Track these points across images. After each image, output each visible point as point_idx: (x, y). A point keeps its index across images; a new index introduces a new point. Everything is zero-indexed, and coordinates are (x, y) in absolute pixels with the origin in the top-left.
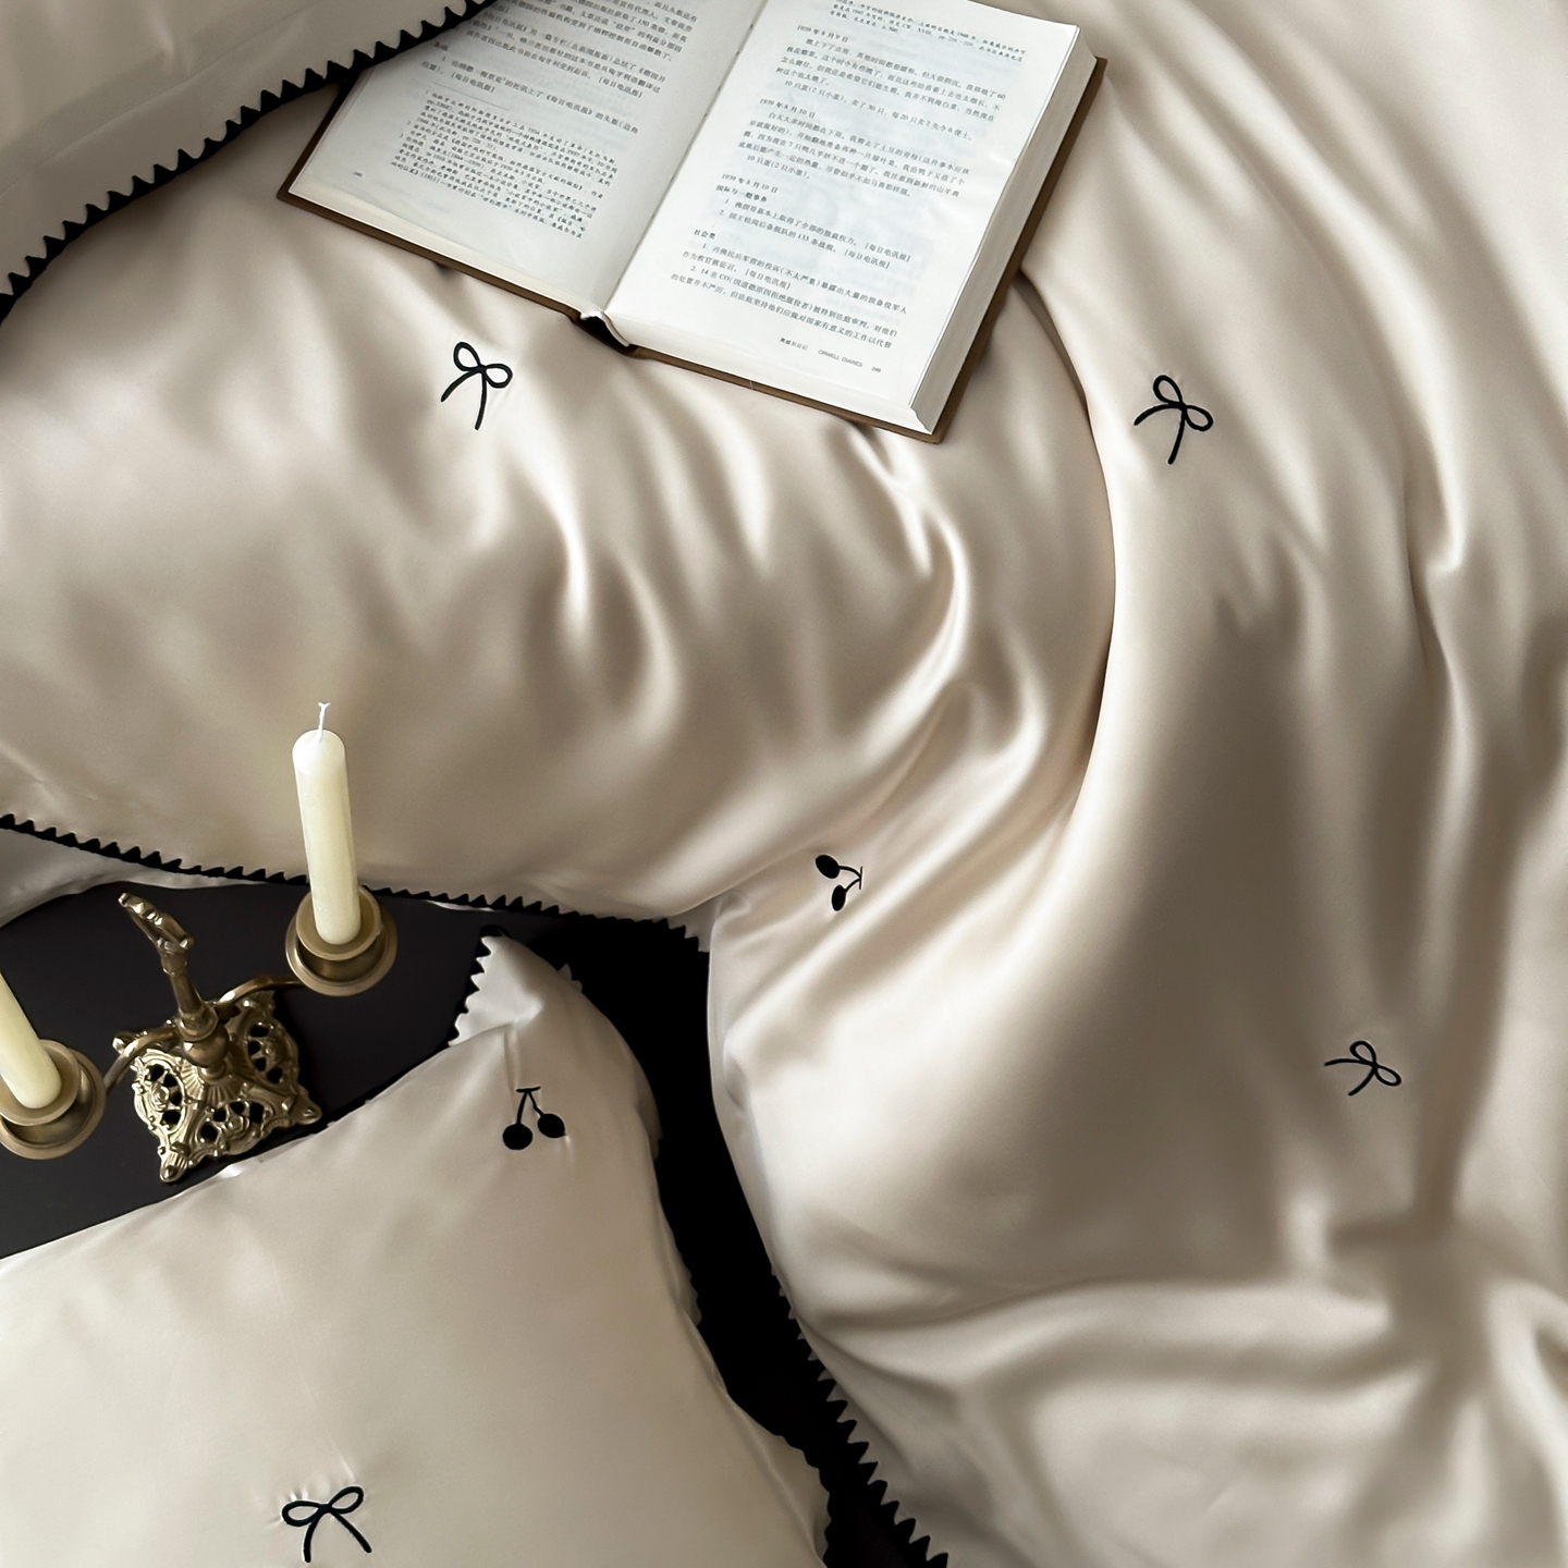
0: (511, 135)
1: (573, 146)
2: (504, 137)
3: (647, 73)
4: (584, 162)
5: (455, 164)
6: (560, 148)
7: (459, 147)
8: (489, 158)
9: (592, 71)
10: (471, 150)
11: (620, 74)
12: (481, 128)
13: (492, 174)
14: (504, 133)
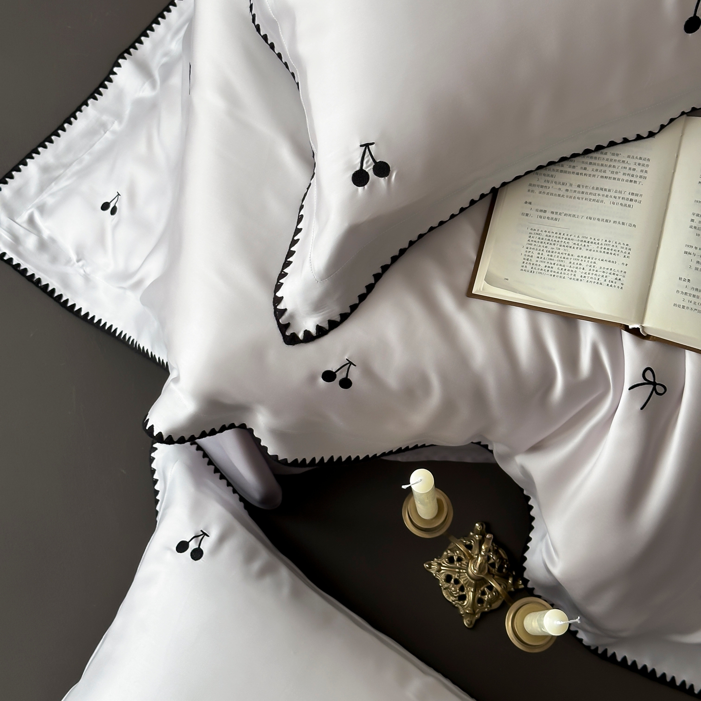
0: (574, 242)
1: (606, 241)
2: (571, 244)
3: (633, 194)
4: (614, 249)
5: (551, 264)
6: (600, 244)
7: (550, 254)
8: (566, 256)
9: (605, 199)
10: (557, 254)
11: (619, 198)
12: (558, 241)
13: (570, 265)
14: (570, 242)
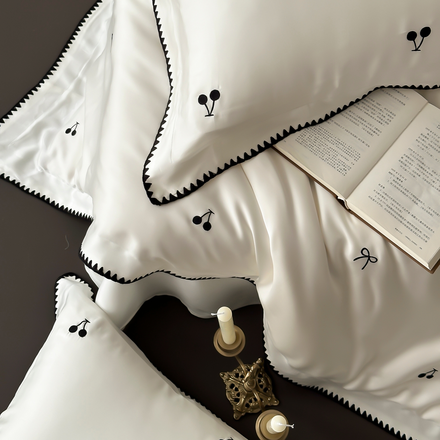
0: (332, 139)
1: (349, 147)
3: (377, 129)
4: (351, 153)
5: (314, 144)
6: (345, 147)
7: (316, 139)
8: (324, 145)
9: (361, 125)
11: (369, 128)
12: (324, 135)
13: (323, 150)
14: (330, 138)
